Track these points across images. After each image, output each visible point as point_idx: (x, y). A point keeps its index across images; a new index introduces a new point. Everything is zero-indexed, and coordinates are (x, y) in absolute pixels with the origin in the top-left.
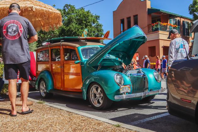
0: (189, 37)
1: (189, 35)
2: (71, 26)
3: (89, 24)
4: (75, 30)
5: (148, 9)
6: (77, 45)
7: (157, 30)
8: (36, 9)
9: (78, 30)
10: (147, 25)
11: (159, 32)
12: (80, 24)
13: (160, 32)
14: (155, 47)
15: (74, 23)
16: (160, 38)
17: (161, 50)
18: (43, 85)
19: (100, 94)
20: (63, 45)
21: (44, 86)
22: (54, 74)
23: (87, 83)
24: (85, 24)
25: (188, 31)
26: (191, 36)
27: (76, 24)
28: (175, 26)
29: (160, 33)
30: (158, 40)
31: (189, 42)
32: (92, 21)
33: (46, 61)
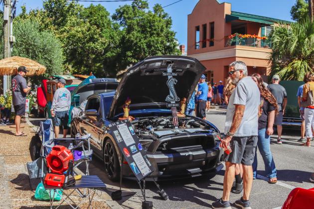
2: (131, 35)
3: (155, 32)
4: (136, 39)
5: (226, 15)
7: (234, 44)
9: (140, 40)
10: (224, 37)
11: (236, 47)
12: (143, 32)
13: (238, 47)
15: (136, 30)
16: (237, 55)
24: (150, 32)
27: (139, 31)
28: (264, 39)
30: (234, 58)
32: (160, 28)
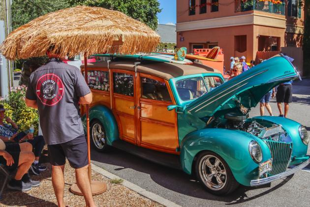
0: (296, 19)
1: (296, 16)
6: (168, 76)
7: (250, 9)
8: (126, 36)
11: (253, 12)
13: (256, 12)
14: (245, 36)
16: (255, 23)
17: (256, 42)
18: (98, 130)
19: (219, 171)
20: (139, 71)
21: (100, 131)
22: (118, 115)
23: (191, 145)
25: (295, 9)
26: (300, 18)
28: (279, 3)
29: (255, 14)
30: (251, 26)
31: (297, 27)
33: (103, 89)
